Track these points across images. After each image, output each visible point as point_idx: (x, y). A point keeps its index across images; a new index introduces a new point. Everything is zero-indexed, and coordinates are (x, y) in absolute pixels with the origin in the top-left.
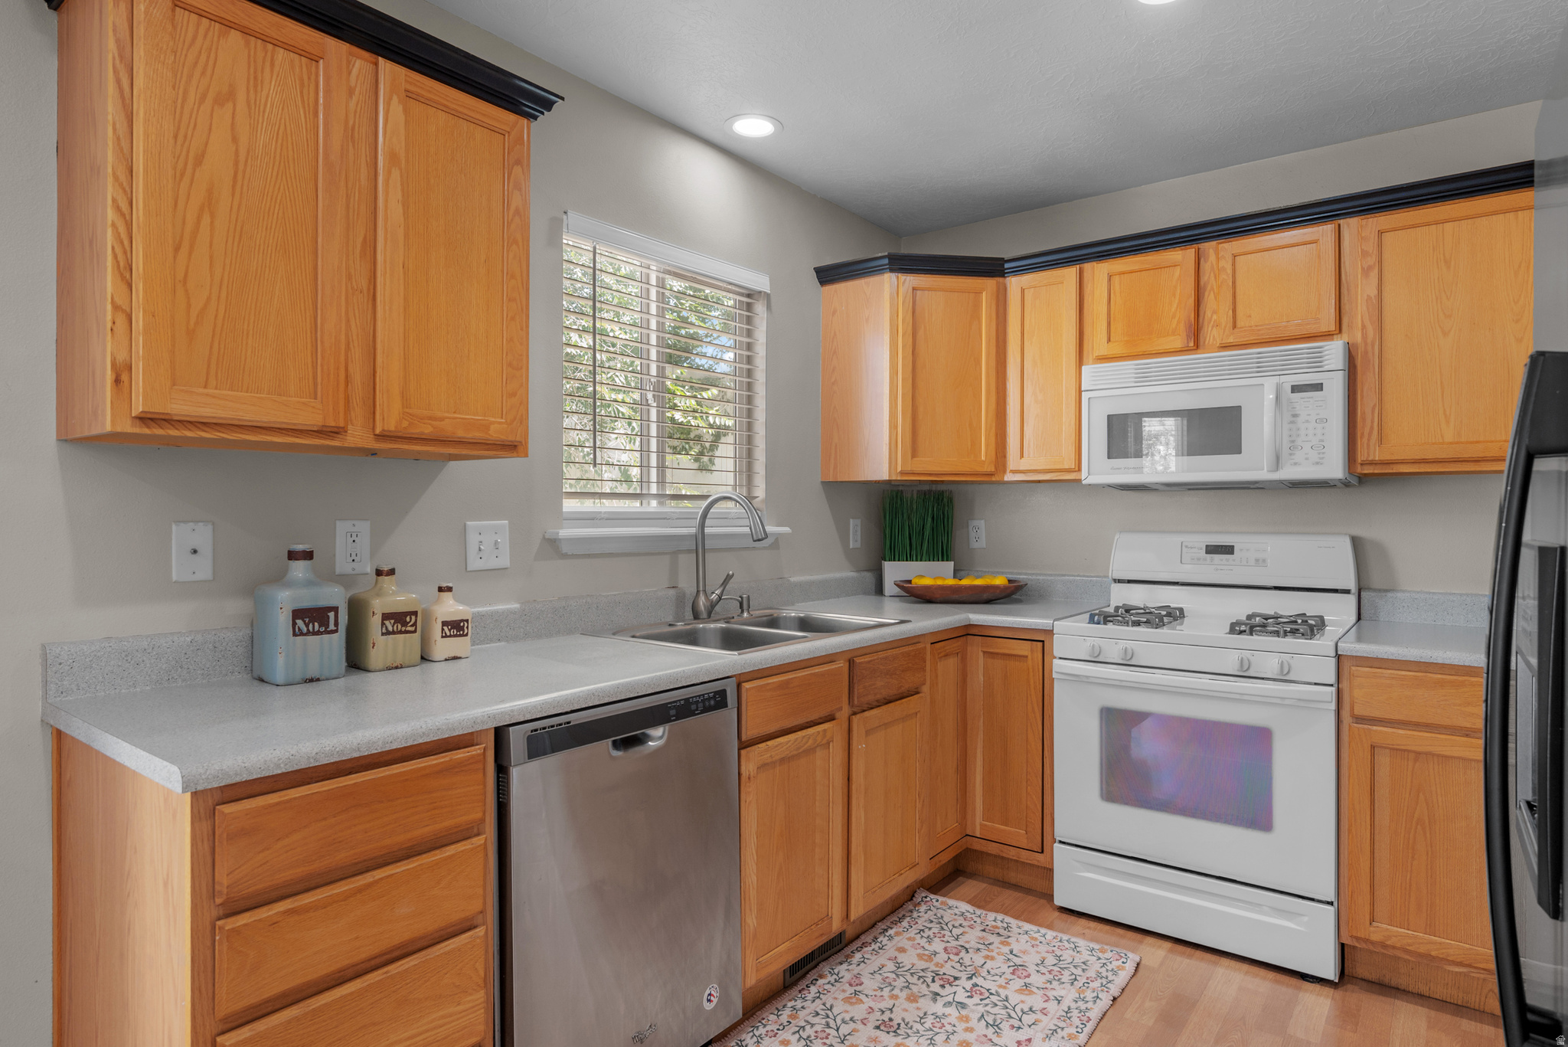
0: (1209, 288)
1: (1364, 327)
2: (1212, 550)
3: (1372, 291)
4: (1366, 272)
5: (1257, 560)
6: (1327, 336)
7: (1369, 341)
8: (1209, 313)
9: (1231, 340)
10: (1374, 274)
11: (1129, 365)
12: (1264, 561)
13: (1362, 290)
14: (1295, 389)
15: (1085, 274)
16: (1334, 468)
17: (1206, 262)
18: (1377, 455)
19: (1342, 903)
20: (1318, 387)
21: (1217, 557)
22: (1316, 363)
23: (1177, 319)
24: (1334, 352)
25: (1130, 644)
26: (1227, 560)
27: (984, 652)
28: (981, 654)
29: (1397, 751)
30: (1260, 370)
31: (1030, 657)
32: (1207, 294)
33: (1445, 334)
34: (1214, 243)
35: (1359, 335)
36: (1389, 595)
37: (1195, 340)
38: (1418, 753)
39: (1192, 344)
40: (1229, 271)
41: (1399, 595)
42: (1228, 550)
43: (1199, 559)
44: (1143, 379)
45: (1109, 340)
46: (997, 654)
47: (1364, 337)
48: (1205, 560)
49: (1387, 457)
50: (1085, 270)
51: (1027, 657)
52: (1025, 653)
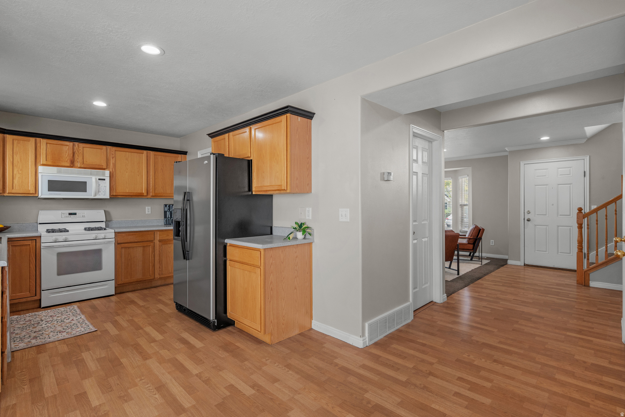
0: (76, 153)
1: (112, 169)
2: (70, 214)
3: (114, 162)
4: (113, 158)
5: (83, 216)
6: (104, 169)
7: (113, 171)
8: (76, 159)
9: (82, 166)
10: (114, 158)
11: (55, 169)
12: (84, 216)
13: (112, 162)
14: (99, 179)
15: (37, 141)
16: (107, 196)
17: (75, 146)
18: (115, 194)
19: (116, 279)
20: (104, 180)
21: (72, 216)
22: (104, 175)
23: (67, 158)
24: (107, 173)
25: (56, 237)
26: (75, 216)
27: (12, 246)
28: (11, 246)
29: (125, 248)
30: (91, 174)
31: (31, 244)
32: (75, 154)
33: (127, 172)
34: (78, 143)
35: (111, 170)
36: (111, 222)
37: (72, 164)
38: (129, 247)
39: (72, 165)
40: (82, 150)
41: (113, 221)
42: (75, 214)
43: (67, 217)
44: (59, 172)
45: (46, 160)
46: (17, 245)
47: (112, 171)
48: (69, 216)
49: (117, 194)
50: (37, 140)
51: (30, 245)
52: (29, 244)
